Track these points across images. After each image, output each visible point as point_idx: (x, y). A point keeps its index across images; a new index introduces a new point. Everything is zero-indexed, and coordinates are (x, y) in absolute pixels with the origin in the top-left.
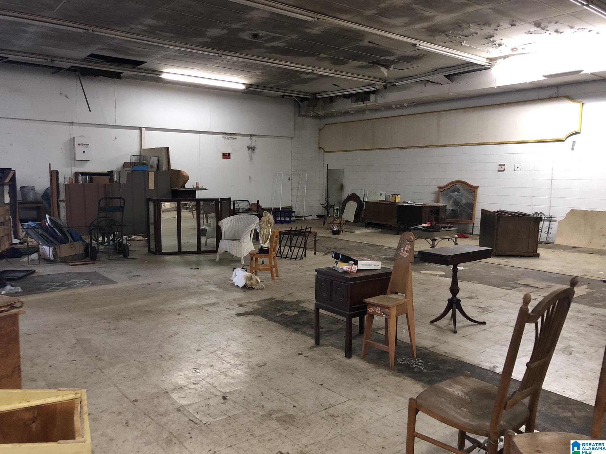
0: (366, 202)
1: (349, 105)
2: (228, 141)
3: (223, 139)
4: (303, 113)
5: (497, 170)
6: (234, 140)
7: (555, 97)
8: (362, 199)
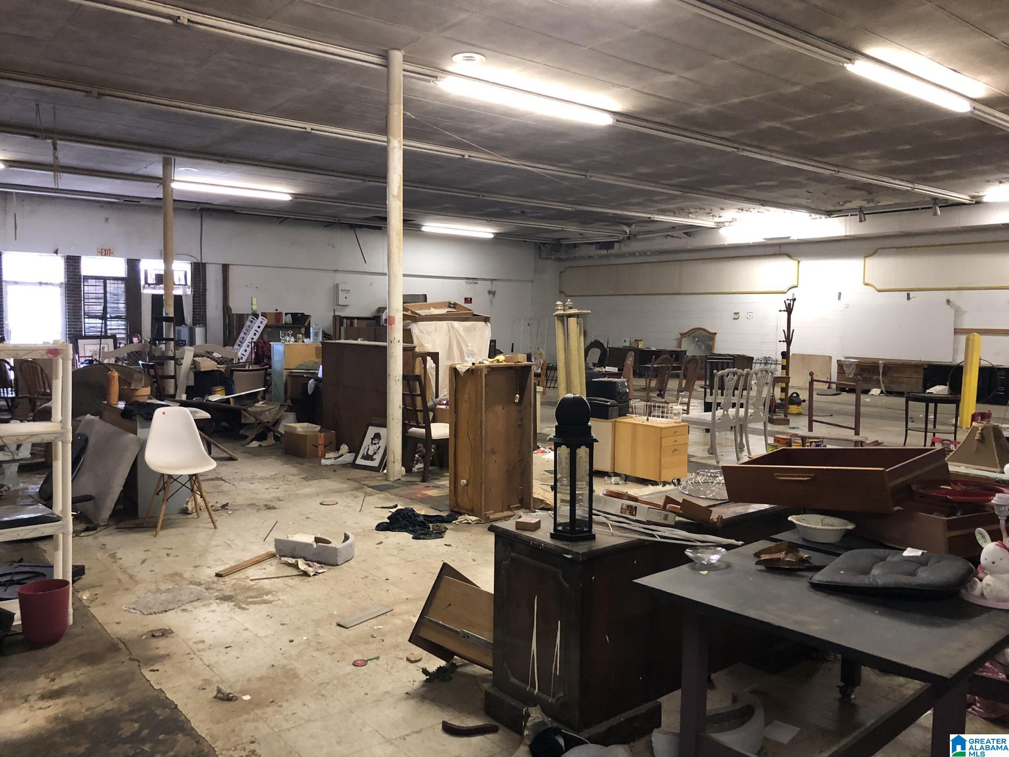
0: (610, 348)
1: (593, 251)
2: (469, 286)
3: (465, 284)
4: (544, 256)
5: (732, 318)
6: (476, 285)
7: (778, 254)
8: (605, 346)
